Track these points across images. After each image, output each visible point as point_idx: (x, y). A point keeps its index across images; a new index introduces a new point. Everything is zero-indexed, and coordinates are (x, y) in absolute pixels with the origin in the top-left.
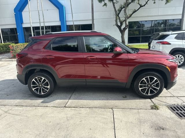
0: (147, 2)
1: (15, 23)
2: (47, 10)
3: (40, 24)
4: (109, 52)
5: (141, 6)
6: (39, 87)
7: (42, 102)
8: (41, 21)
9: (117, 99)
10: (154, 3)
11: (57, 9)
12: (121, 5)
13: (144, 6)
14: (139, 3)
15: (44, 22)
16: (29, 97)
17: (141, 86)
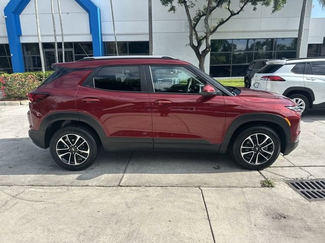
0: (243, 7)
1: (6, 34)
2: (68, 13)
3: (55, 38)
4: (190, 92)
5: (233, 14)
6: (69, 152)
7: (78, 179)
8: (57, 33)
9: (205, 171)
10: (255, 9)
11: (85, 11)
12: (199, 11)
13: (238, 13)
14: (228, 8)
15: (62, 35)
16: (52, 170)
17: (244, 150)
